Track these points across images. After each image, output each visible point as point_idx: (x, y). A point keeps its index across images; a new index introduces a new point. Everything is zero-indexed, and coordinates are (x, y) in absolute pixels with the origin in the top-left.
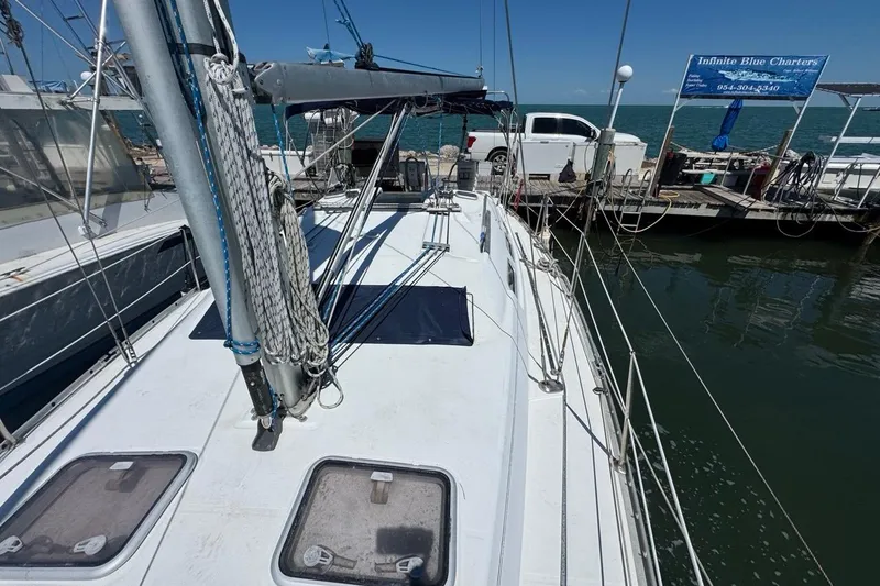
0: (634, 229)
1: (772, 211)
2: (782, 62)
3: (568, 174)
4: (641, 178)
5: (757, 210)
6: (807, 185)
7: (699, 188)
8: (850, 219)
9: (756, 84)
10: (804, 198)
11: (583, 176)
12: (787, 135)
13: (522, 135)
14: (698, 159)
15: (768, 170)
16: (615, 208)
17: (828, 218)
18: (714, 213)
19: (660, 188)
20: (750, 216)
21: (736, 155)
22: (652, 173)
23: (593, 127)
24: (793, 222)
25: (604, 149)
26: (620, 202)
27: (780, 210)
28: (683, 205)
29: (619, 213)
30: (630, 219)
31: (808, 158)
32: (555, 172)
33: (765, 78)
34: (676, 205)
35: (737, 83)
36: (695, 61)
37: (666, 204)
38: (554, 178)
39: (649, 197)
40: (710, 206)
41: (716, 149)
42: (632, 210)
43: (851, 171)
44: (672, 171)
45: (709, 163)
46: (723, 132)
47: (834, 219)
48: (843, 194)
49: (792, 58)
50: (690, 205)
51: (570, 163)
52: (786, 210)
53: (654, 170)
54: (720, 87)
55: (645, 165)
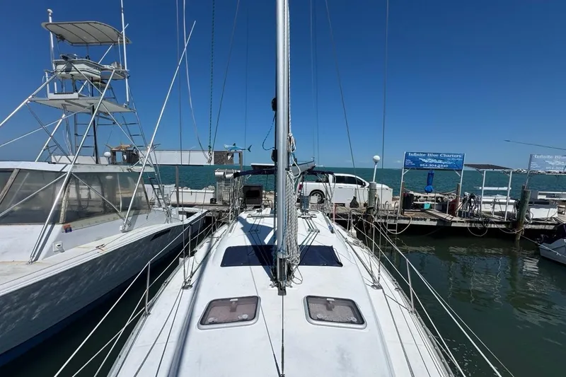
0: (395, 232)
1: (463, 222)
2: (445, 156)
3: (354, 204)
4: (393, 205)
5: (455, 222)
6: (476, 209)
7: (424, 211)
8: (503, 226)
9: (437, 164)
10: (477, 216)
11: (362, 205)
12: (458, 186)
13: (327, 184)
14: (420, 197)
15: (455, 202)
16: (383, 221)
17: (493, 226)
18: (434, 223)
19: (404, 211)
20: (453, 225)
21: (438, 195)
22: (399, 203)
23: (363, 181)
24: (476, 228)
25: (372, 191)
26: (385, 218)
27: (467, 222)
28: (418, 219)
29: (385, 223)
30: (392, 226)
31: (472, 196)
32: (348, 203)
33: (440, 162)
34: (414, 219)
35: (428, 163)
36: (407, 154)
37: (409, 219)
38: (348, 205)
39: (400, 215)
40: (431, 220)
41: (428, 192)
42: (392, 222)
43: (495, 203)
44: (408, 202)
45: (426, 199)
46: (428, 184)
47: (496, 226)
48: (496, 214)
49: (450, 154)
50: (421, 219)
51: (355, 198)
52: (471, 222)
53: (399, 201)
54: (421, 165)
55: (393, 199)
